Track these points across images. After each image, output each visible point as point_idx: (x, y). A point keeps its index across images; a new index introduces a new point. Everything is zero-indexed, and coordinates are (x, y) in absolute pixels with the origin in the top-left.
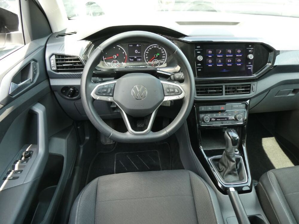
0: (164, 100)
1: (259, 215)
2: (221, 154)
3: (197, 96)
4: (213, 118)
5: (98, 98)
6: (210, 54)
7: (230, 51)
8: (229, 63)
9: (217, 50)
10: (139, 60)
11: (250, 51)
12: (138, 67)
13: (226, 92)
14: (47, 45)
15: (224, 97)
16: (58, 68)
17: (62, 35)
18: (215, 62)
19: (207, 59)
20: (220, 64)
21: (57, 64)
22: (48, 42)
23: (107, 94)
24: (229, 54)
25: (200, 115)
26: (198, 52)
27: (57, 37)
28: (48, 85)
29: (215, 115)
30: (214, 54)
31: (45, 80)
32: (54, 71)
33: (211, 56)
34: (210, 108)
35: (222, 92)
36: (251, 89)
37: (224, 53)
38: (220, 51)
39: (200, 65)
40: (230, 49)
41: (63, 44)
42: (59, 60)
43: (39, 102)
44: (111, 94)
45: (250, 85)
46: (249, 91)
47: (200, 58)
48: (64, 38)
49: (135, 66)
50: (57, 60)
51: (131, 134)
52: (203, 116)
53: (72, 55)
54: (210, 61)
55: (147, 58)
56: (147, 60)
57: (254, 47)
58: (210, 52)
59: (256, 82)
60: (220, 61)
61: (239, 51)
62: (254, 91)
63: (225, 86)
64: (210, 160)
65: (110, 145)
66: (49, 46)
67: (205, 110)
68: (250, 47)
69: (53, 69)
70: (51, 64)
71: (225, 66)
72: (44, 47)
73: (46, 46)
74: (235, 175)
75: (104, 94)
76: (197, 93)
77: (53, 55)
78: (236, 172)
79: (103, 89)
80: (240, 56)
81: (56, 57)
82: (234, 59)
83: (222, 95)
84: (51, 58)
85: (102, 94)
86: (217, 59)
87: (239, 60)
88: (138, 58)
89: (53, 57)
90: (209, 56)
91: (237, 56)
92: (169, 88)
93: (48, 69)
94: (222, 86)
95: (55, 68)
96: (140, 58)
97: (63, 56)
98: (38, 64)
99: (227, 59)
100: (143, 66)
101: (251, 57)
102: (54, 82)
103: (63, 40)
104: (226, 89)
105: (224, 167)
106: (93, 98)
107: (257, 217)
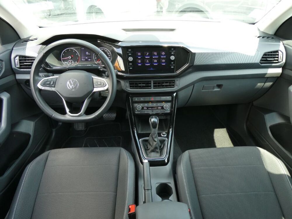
0: (94, 91)
1: (169, 183)
2: (148, 136)
3: (130, 89)
4: (145, 107)
5: (43, 88)
6: (139, 56)
7: (156, 54)
8: (156, 63)
9: (145, 52)
10: (90, 60)
11: (172, 53)
12: (85, 65)
13: (154, 86)
14: (14, 48)
15: (152, 90)
16: (21, 66)
17: (27, 40)
18: (143, 62)
19: (137, 60)
20: (148, 63)
21: (20, 63)
22: (15, 46)
23: (51, 86)
24: (155, 55)
25: (134, 104)
26: (129, 54)
27: (22, 42)
28: (15, 79)
29: (146, 105)
30: (143, 56)
31: (12, 74)
32: (18, 68)
33: (140, 58)
34: (142, 99)
35: (150, 86)
36: (175, 84)
37: (151, 55)
38: (148, 53)
39: (131, 64)
40: (155, 51)
41: (26, 48)
42: (22, 60)
43: (5, 91)
44: (53, 86)
45: (174, 80)
46: (174, 85)
47: (131, 59)
48: (27, 43)
49: (83, 64)
50: (20, 60)
51: (69, 116)
52: (137, 105)
53: (31, 56)
54: (139, 61)
55: (96, 58)
56: (96, 60)
57: (176, 50)
58: (139, 54)
59: (179, 79)
60: (148, 61)
61: (163, 53)
62: (177, 86)
63: (153, 81)
64: (141, 141)
65: (82, 131)
66: (15, 50)
67: (139, 100)
68: (173, 50)
69: (17, 66)
70: (16, 63)
71: (152, 65)
72: (11, 50)
73: (12, 49)
74: (157, 152)
75: (48, 86)
76: (130, 87)
77: (17, 56)
78: (158, 150)
79: (47, 81)
80: (164, 57)
81: (19, 58)
82: (159, 60)
83: (151, 88)
84: (16, 59)
85: (46, 85)
86: (145, 60)
87: (164, 61)
88: (89, 58)
89: (18, 58)
90: (139, 57)
91: (162, 57)
92: (97, 82)
93: (13, 66)
94: (151, 81)
95: (18, 66)
96: (90, 58)
97: (25, 57)
98: (4, 63)
99: (153, 59)
100: (90, 65)
101: (172, 58)
102: (19, 77)
103: (26, 45)
104: (154, 83)
105: (150, 146)
106: (39, 88)
107: (167, 184)
